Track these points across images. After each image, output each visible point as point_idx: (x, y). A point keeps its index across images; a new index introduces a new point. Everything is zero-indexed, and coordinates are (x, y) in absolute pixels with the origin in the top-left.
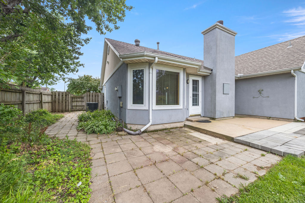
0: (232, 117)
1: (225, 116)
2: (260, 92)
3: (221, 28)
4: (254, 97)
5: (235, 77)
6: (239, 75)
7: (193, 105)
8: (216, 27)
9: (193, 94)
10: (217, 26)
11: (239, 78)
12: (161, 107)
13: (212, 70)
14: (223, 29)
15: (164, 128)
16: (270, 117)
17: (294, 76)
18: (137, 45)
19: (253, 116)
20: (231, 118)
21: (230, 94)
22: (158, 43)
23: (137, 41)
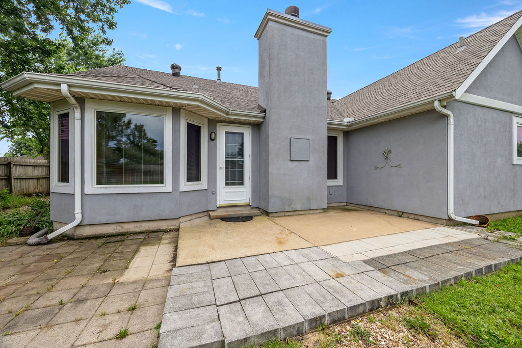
0: (321, 211)
1: (298, 206)
2: (387, 154)
3: (281, 20)
4: (376, 168)
5: (328, 124)
6: (347, 120)
7: (227, 184)
8: (269, 20)
9: (226, 160)
10: (269, 17)
11: (347, 126)
12: (109, 187)
13: (265, 111)
14: (287, 23)
15: (121, 231)
16: (403, 213)
17: (446, 116)
18: (176, 75)
19: (375, 209)
20: (318, 211)
21: (311, 159)
22: (219, 69)
23: (174, 67)
